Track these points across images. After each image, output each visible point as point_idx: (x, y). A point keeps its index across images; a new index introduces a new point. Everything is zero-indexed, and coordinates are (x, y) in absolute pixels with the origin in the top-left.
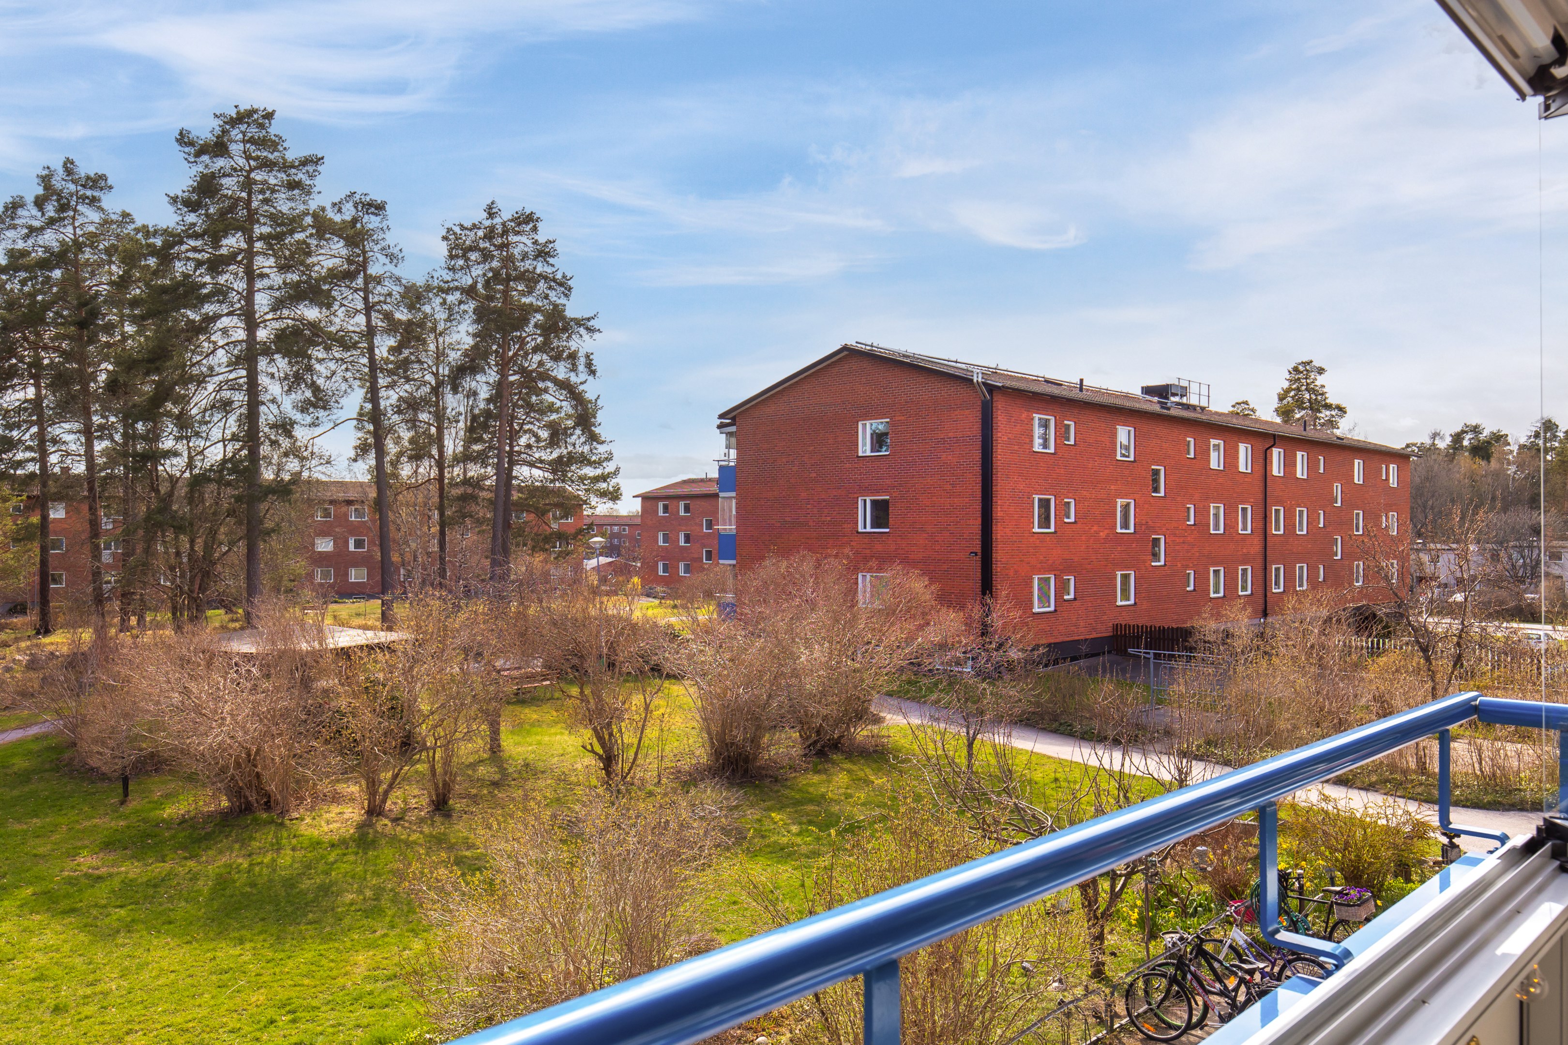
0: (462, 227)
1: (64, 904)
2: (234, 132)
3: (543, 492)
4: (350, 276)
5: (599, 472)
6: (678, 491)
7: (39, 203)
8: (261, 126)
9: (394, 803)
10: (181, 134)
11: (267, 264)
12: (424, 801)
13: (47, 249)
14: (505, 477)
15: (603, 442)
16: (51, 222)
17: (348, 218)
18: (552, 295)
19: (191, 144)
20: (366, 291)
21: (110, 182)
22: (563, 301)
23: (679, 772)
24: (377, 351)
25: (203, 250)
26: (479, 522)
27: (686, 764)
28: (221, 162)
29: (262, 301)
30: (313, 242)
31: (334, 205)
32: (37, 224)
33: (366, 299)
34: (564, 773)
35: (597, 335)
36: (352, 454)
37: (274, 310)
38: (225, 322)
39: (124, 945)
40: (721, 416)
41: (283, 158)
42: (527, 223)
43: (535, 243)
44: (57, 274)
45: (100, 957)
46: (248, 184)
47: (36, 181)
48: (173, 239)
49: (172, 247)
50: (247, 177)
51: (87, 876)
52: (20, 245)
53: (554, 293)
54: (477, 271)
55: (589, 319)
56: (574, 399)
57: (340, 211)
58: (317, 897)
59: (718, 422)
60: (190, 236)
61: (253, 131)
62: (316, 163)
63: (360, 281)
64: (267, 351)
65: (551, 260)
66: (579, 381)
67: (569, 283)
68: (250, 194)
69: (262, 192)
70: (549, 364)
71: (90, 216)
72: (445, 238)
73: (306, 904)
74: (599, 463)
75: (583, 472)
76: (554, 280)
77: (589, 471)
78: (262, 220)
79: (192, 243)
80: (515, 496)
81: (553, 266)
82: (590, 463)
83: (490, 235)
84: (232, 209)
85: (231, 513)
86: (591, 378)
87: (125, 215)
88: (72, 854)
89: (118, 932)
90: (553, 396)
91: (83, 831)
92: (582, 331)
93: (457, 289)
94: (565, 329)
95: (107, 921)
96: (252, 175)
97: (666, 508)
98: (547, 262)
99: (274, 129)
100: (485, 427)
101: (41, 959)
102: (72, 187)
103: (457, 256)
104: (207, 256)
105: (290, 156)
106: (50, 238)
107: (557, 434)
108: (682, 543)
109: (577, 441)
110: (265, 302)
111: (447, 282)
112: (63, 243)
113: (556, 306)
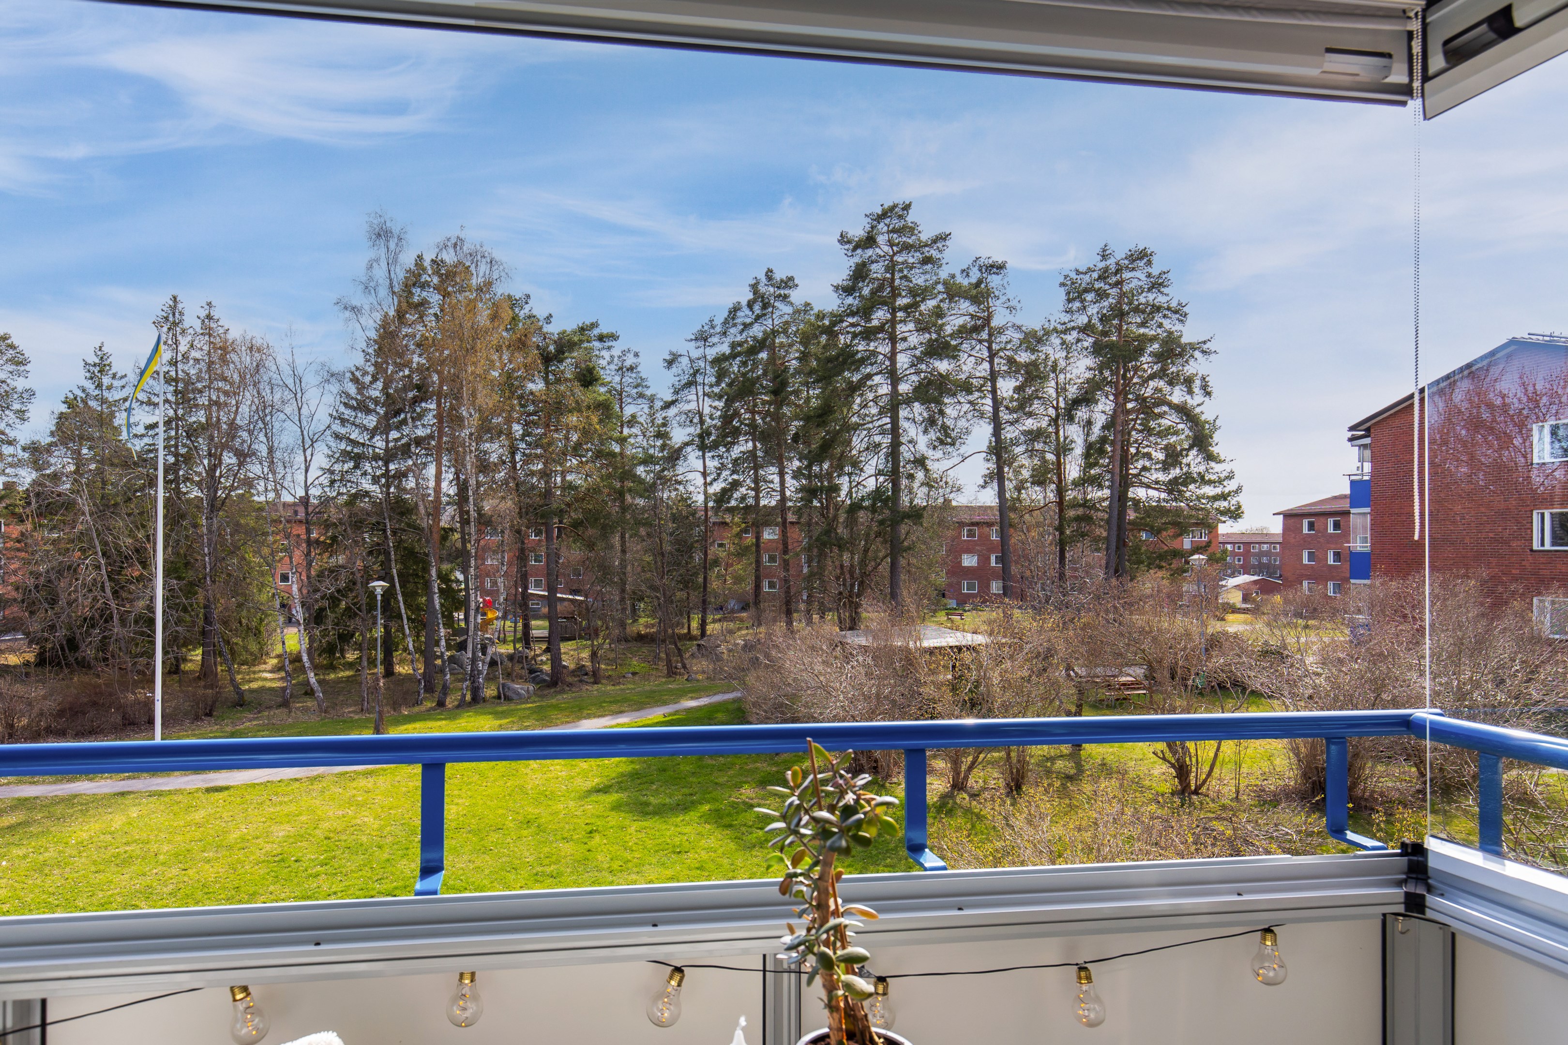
0: (1078, 272)
1: (726, 821)
2: (881, 225)
3: (1160, 510)
4: (976, 329)
5: (1218, 490)
6: (1326, 508)
7: (750, 305)
8: (900, 217)
9: (975, 781)
10: (841, 235)
11: (906, 329)
12: (1001, 783)
13: (755, 338)
14: (1120, 497)
15: (1220, 462)
16: (758, 318)
17: (974, 280)
18: (1167, 324)
19: (849, 242)
20: (990, 342)
21: (796, 282)
22: (1178, 327)
23: (1264, 790)
24: (999, 393)
25: (858, 325)
26: (1097, 540)
27: (1271, 785)
28: (870, 252)
29: (903, 360)
30: (945, 306)
31: (963, 271)
32: (748, 321)
33: (989, 348)
34: (1138, 776)
35: (1213, 357)
36: (981, 482)
37: (913, 365)
38: (877, 379)
39: (756, 857)
40: (1352, 429)
41: (919, 240)
42: (1141, 259)
43: (1149, 275)
44: (763, 355)
45: (739, 863)
46: (891, 268)
47: (748, 289)
48: (838, 319)
49: (835, 326)
50: (892, 261)
51: (744, 803)
52: (739, 338)
53: (1169, 321)
54: (1093, 310)
55: (1205, 342)
56: (1192, 421)
57: (968, 275)
58: (896, 847)
59: (1350, 434)
60: (848, 315)
61: (896, 223)
62: (945, 239)
63: (984, 335)
64: (908, 402)
65: (1165, 290)
66: (1195, 403)
67: (1185, 309)
68: (893, 274)
69: (901, 271)
70: (1167, 389)
71: (784, 309)
72: (1062, 285)
73: (887, 851)
74: (1220, 481)
75: (1202, 492)
76: (1169, 309)
77: (1209, 491)
78: (904, 294)
79: (851, 320)
80: (1131, 515)
81: (1167, 295)
82: (1210, 482)
83: (1103, 276)
84: (881, 288)
85: (878, 534)
86: (1207, 399)
87: (807, 304)
88: (738, 786)
89: (754, 846)
90: (1170, 420)
91: (748, 771)
92: (1197, 354)
93: (1073, 328)
94: (1181, 355)
95: (750, 837)
96: (895, 258)
97: (1311, 526)
98: (1162, 293)
99: (911, 217)
100: (1102, 452)
101: (704, 855)
102: (771, 289)
103: (1074, 299)
104: (860, 328)
105: (924, 237)
106: (757, 331)
107: (1173, 457)
108: (1331, 561)
109: (1193, 461)
110: (906, 360)
111: (1065, 323)
112: (765, 332)
113: (1170, 333)
